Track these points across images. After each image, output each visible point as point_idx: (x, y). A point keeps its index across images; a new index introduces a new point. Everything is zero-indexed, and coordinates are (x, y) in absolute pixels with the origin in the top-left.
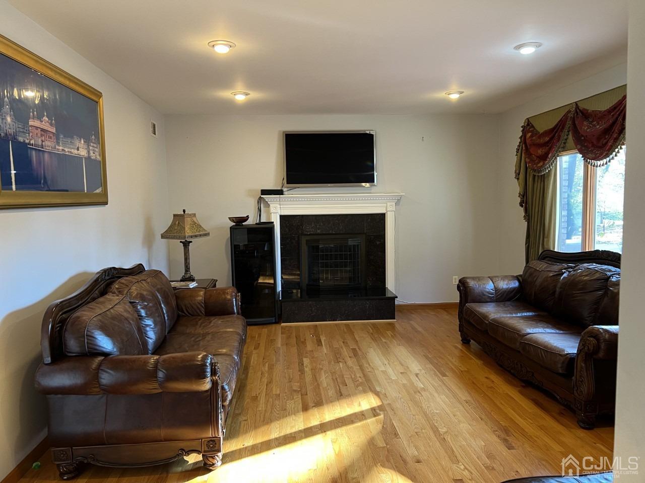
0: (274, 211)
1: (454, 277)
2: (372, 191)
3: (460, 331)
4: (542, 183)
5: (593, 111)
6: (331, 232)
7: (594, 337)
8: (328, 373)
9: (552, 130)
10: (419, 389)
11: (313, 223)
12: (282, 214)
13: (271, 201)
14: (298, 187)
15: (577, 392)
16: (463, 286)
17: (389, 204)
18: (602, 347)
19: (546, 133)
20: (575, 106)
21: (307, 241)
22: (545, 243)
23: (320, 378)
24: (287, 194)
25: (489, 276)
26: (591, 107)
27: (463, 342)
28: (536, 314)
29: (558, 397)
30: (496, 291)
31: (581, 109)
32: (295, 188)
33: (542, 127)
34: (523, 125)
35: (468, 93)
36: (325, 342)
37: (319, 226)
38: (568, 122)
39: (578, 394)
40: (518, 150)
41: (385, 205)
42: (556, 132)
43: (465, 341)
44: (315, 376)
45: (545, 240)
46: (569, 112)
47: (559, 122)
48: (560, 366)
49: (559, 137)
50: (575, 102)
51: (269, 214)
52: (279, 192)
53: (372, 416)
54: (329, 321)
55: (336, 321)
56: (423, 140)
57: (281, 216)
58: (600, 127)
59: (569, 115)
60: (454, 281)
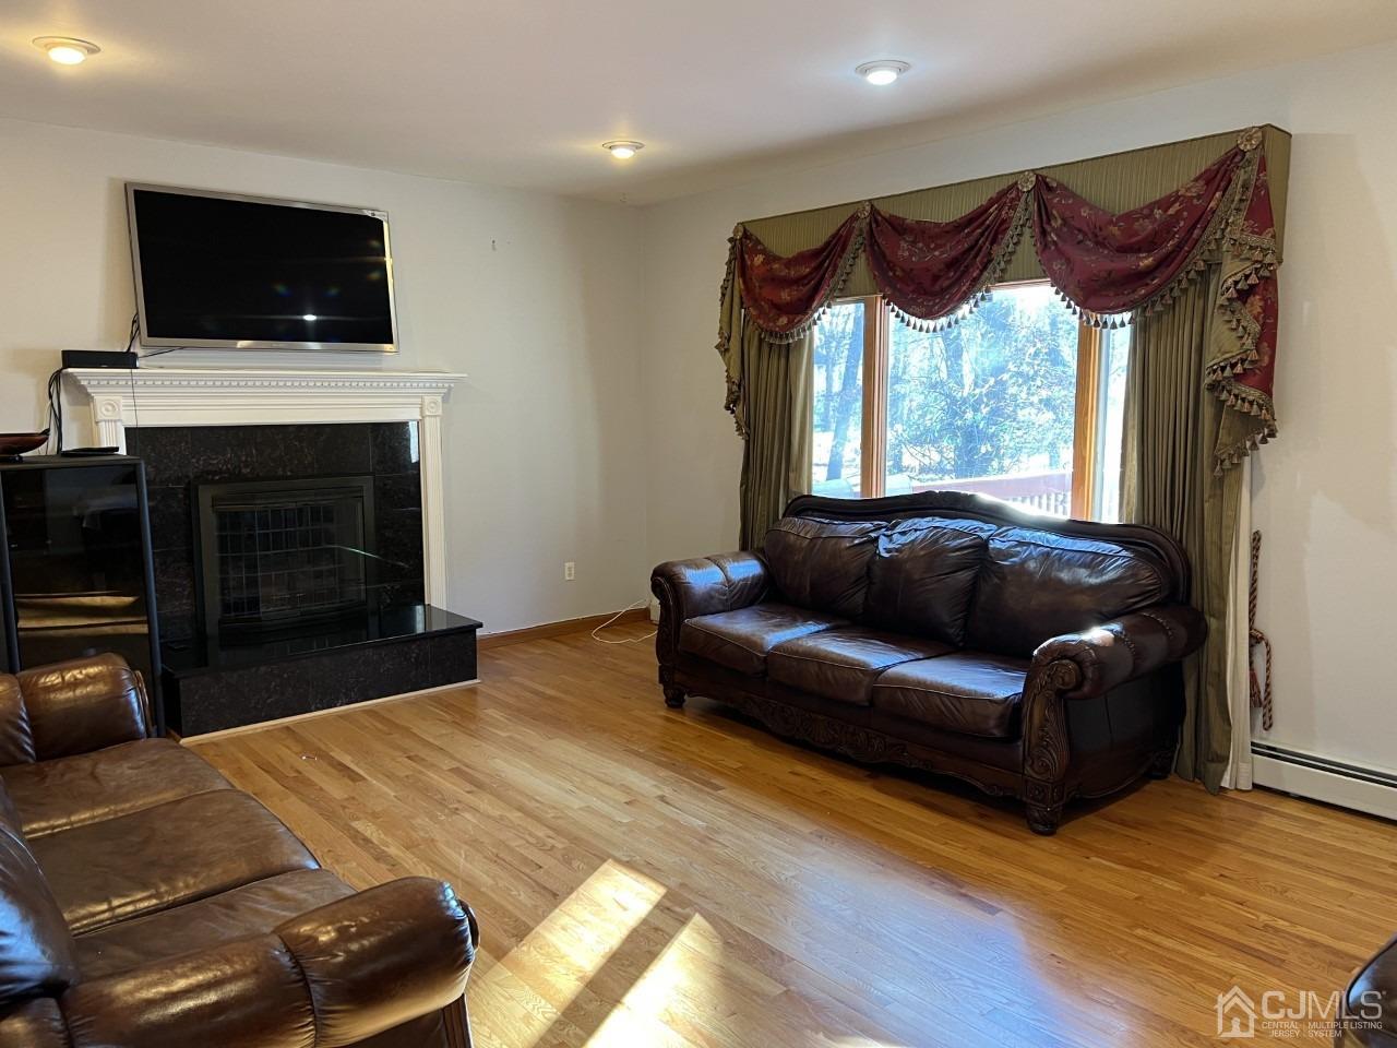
0: (109, 415)
1: (567, 564)
2: (384, 365)
3: (662, 680)
4: (783, 361)
5: (917, 222)
6: (280, 472)
7: (1072, 659)
8: (460, 848)
9: (816, 253)
10: (702, 832)
11: (229, 449)
12: (132, 424)
13: (99, 385)
14: (182, 348)
15: (1033, 769)
16: (665, 581)
17: (427, 399)
18: (1090, 675)
19: (802, 258)
20: (868, 208)
21: (215, 500)
22: (791, 482)
23: (457, 868)
24: (146, 367)
25: (708, 555)
26: (912, 214)
27: (669, 706)
28: (832, 624)
29: (979, 785)
30: (729, 587)
31: (887, 216)
32: (171, 349)
33: (786, 245)
34: (732, 235)
35: (654, 148)
36: (360, 767)
37: (247, 456)
38: (852, 239)
39: (1036, 773)
40: (724, 288)
41: (419, 401)
42: (827, 257)
43: (674, 702)
44: (432, 861)
45: (791, 475)
46: (854, 218)
47: (833, 236)
48: (992, 723)
49: (836, 267)
50: (870, 201)
51: (90, 424)
52: (125, 360)
53: (677, 924)
54: (318, 709)
55: (335, 706)
56: (494, 249)
57: (127, 430)
58: (941, 255)
59: (856, 225)
60: (567, 572)
